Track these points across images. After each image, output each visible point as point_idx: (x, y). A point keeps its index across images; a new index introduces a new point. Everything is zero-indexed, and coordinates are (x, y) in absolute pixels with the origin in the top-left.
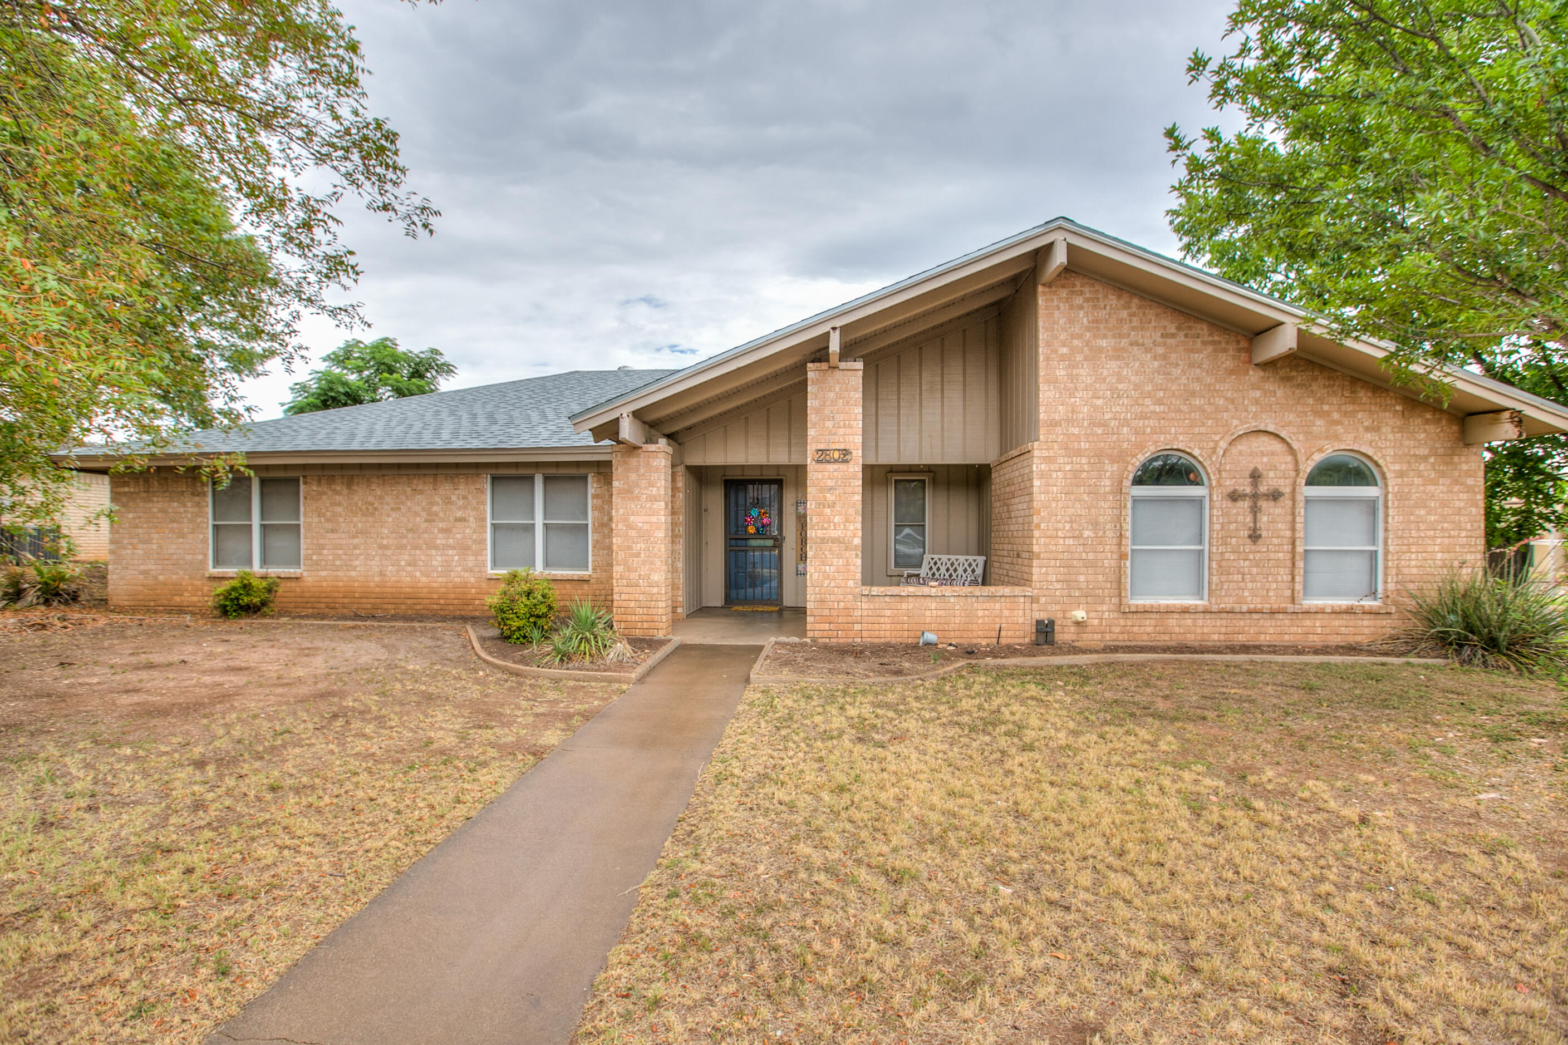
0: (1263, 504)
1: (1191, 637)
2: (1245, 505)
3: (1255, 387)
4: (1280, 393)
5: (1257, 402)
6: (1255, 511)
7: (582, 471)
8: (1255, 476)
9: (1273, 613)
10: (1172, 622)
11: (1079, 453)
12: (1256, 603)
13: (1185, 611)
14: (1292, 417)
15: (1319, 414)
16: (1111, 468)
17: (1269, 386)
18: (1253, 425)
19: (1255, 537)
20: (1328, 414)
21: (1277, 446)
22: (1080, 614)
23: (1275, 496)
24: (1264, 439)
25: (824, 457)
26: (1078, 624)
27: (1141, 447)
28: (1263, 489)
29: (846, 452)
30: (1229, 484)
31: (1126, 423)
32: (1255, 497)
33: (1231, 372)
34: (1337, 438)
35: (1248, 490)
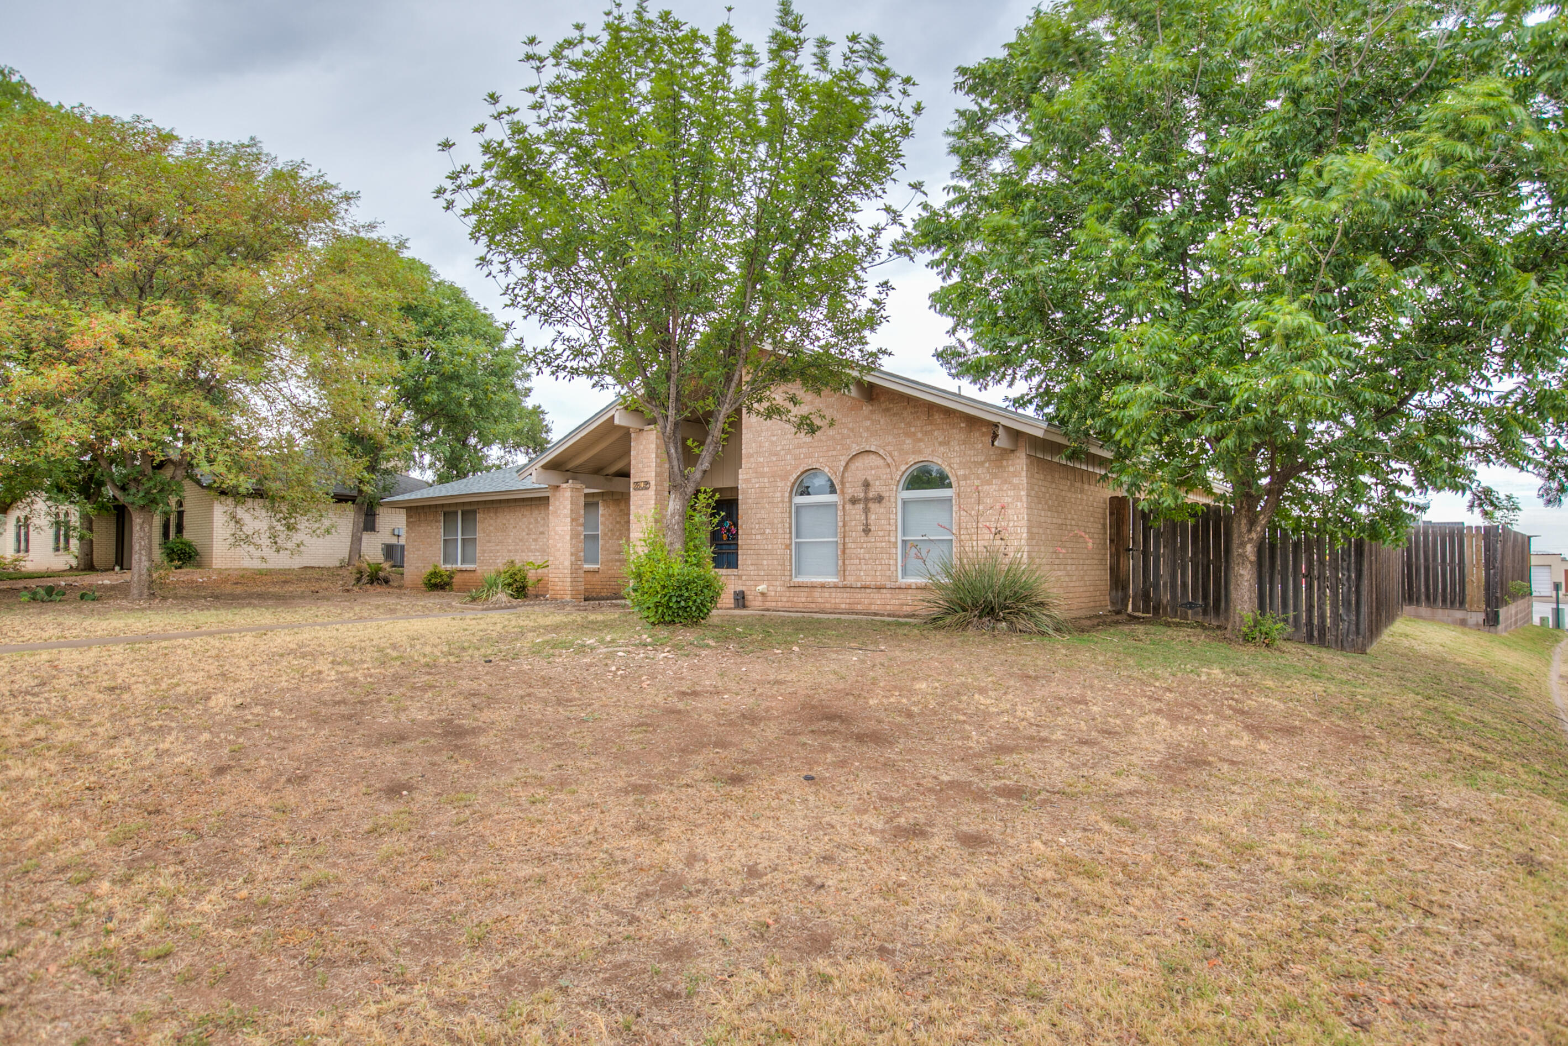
0: (872, 505)
1: (828, 605)
2: (860, 506)
3: (867, 418)
4: (882, 421)
5: (867, 429)
6: (866, 511)
7: (595, 499)
8: (867, 485)
9: (879, 588)
10: (817, 593)
11: (762, 475)
12: (868, 581)
13: (823, 586)
14: (890, 439)
15: (908, 434)
16: (780, 484)
17: (876, 417)
18: (855, 449)
19: (867, 531)
20: (914, 434)
21: (880, 462)
22: (761, 588)
23: (880, 499)
24: (873, 456)
25: (638, 487)
26: (763, 594)
27: (796, 467)
28: (871, 494)
29: (647, 483)
30: (849, 492)
31: (789, 452)
32: (867, 500)
33: (852, 409)
34: (920, 452)
35: (862, 495)
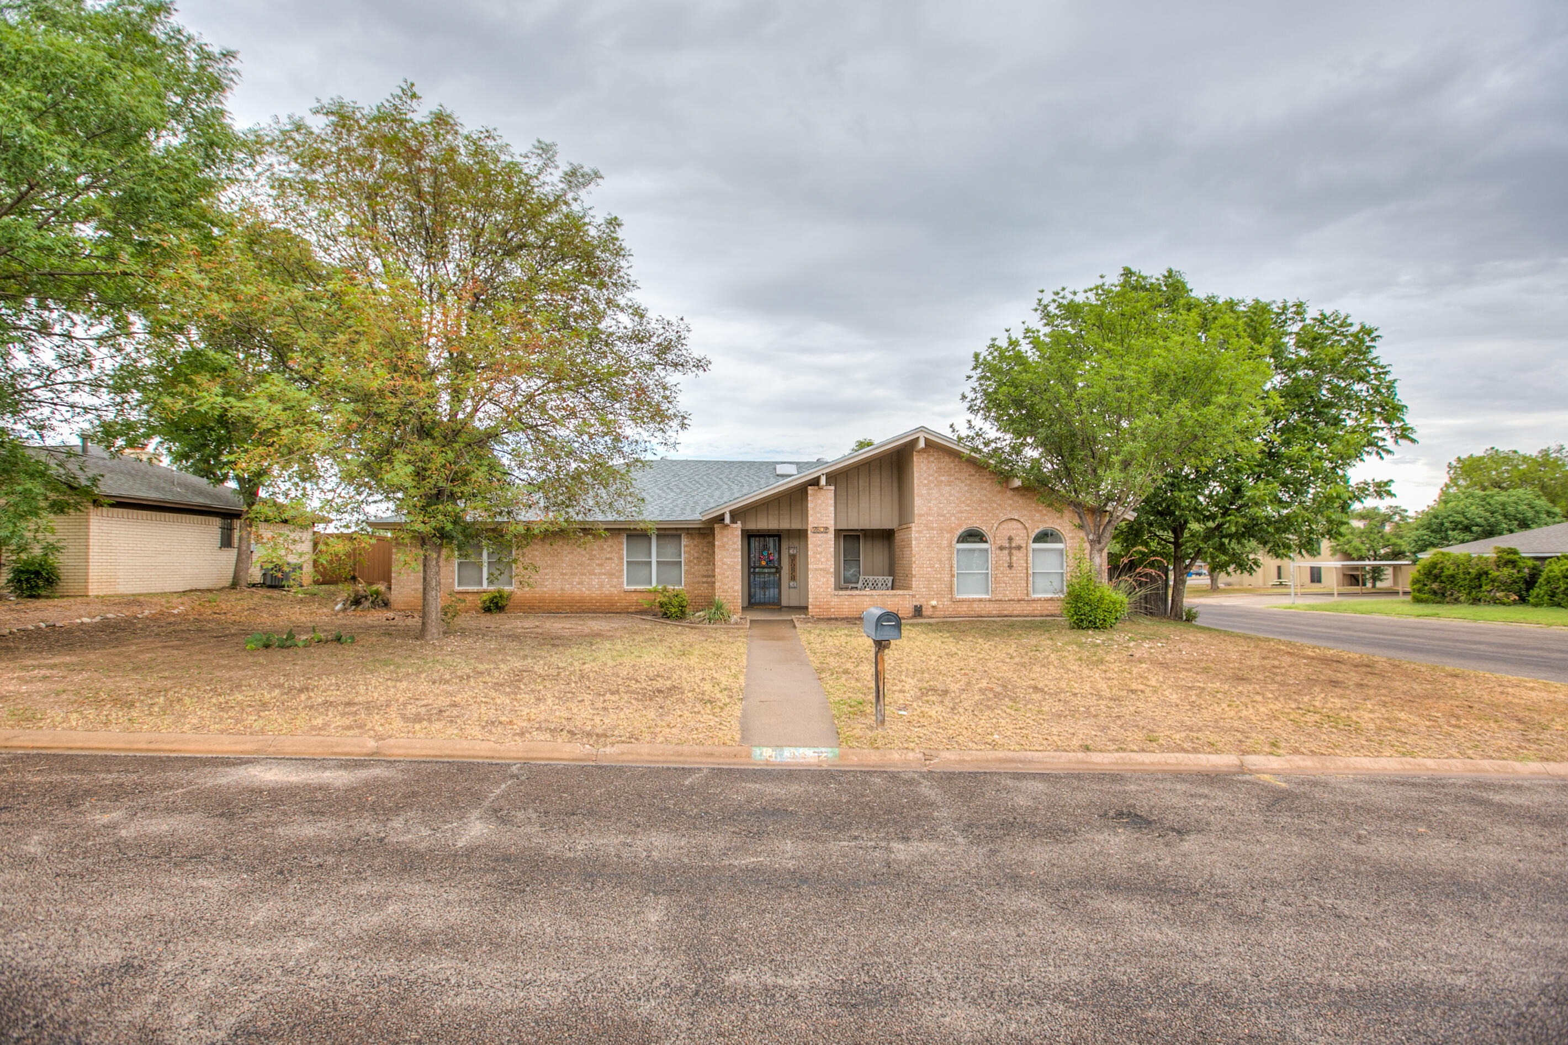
0: (1014, 552)
1: (983, 612)
2: (1006, 552)
3: (1010, 499)
4: (1020, 502)
5: (1010, 505)
6: (1010, 554)
7: (679, 532)
8: (1010, 539)
9: (1019, 601)
10: (975, 605)
11: (933, 529)
12: (1012, 596)
13: (981, 600)
14: (1026, 512)
15: (1037, 511)
16: (947, 536)
17: (1016, 498)
18: (1009, 516)
19: (1010, 566)
20: (1041, 511)
21: (1020, 526)
22: (934, 603)
23: (1019, 548)
24: (1015, 522)
25: (816, 530)
26: (933, 607)
27: (960, 526)
28: (1014, 545)
29: (827, 528)
30: (999, 543)
31: (954, 515)
32: (1010, 548)
33: (999, 492)
34: (1045, 522)
35: (1007, 545)
